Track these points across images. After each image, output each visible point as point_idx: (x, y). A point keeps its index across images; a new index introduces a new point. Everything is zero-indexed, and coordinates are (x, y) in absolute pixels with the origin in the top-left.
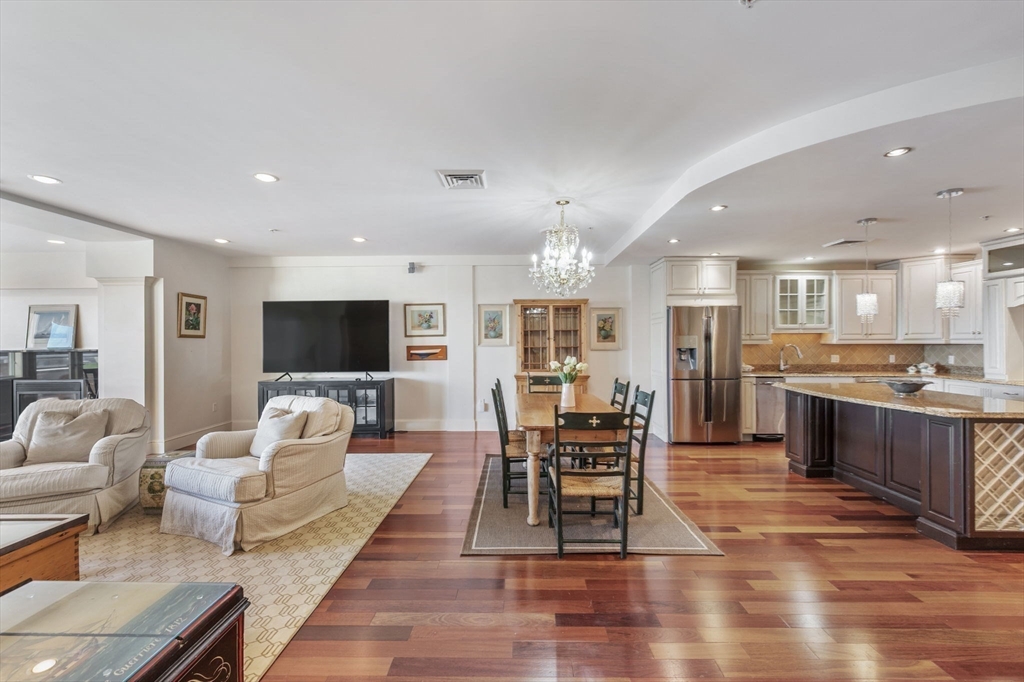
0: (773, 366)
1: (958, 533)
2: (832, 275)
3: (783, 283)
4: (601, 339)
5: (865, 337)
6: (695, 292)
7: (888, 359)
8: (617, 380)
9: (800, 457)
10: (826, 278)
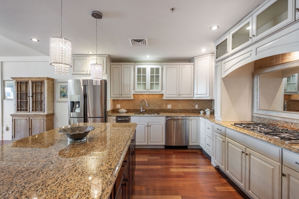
2: (163, 65)
3: (139, 70)
4: (62, 96)
5: (178, 96)
7: (195, 106)
10: (160, 67)
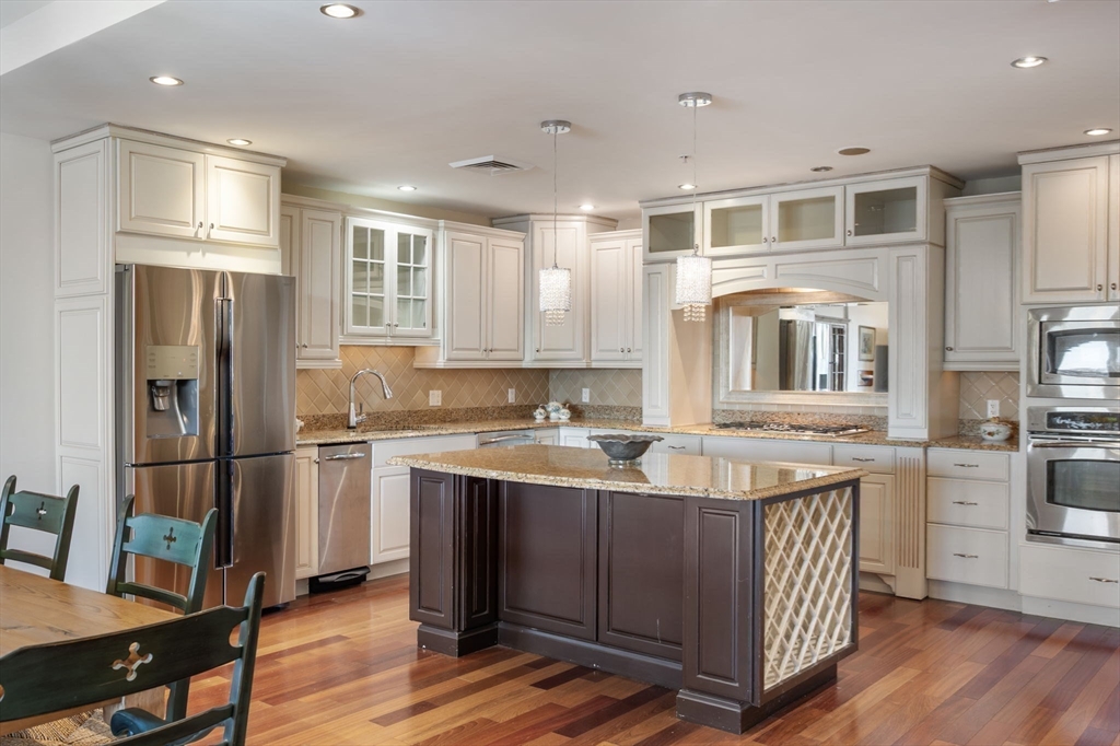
0: (335, 417)
1: (741, 703)
2: (437, 228)
3: (360, 232)
5: (484, 355)
6: (189, 232)
7: (506, 397)
8: (13, 481)
9: (445, 615)
10: (428, 233)
